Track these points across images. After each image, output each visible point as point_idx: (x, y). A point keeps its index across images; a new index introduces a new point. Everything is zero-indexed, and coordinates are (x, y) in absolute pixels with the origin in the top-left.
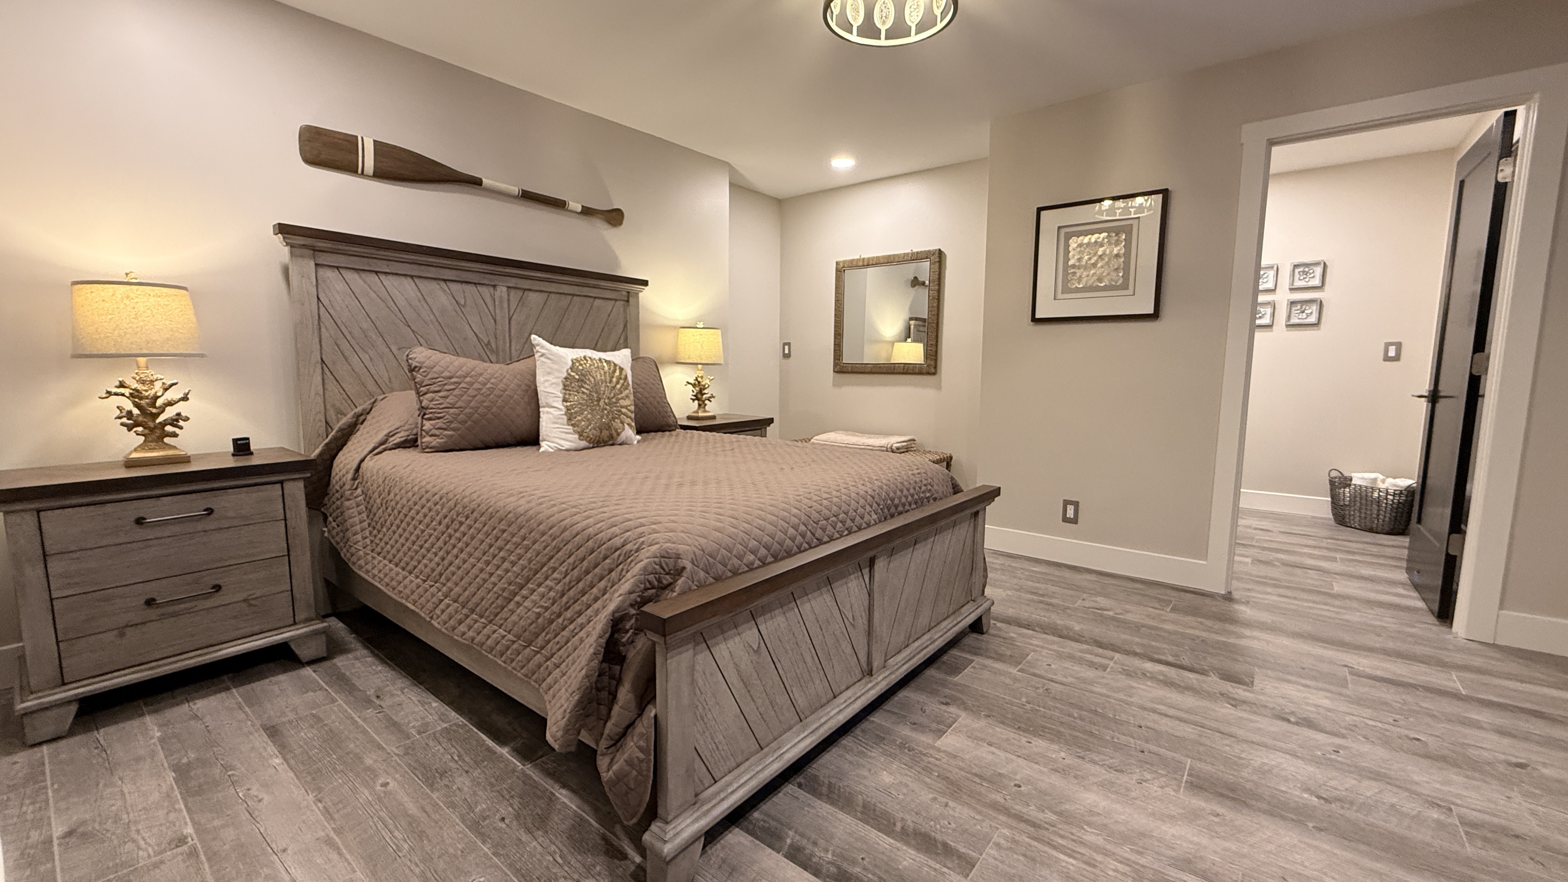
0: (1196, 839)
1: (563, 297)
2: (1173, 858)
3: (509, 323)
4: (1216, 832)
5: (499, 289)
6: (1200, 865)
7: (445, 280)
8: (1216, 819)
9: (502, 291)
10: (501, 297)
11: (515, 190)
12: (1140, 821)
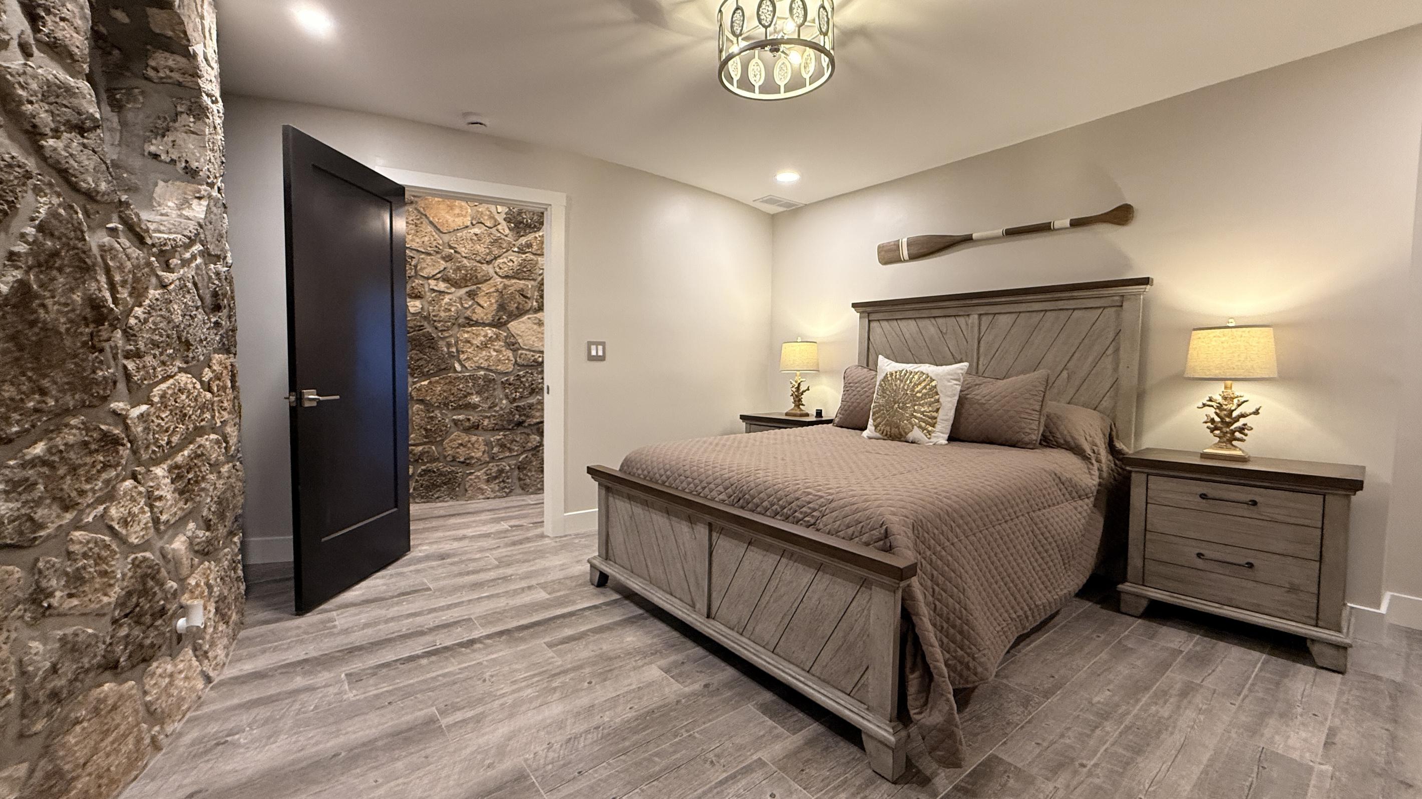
0: (486, 737)
1: (1035, 314)
2: (485, 717)
3: (979, 342)
4: (479, 753)
5: (971, 317)
6: (471, 725)
7: (934, 317)
8: (487, 762)
9: (974, 318)
10: (973, 323)
11: (999, 232)
12: (520, 721)
